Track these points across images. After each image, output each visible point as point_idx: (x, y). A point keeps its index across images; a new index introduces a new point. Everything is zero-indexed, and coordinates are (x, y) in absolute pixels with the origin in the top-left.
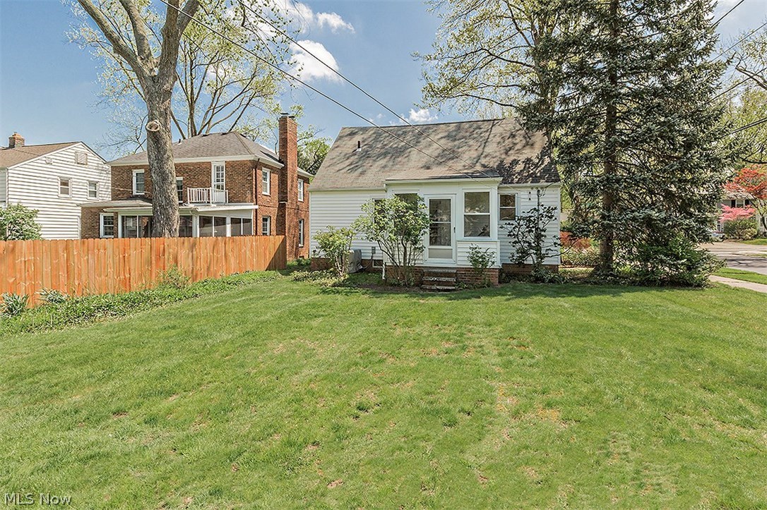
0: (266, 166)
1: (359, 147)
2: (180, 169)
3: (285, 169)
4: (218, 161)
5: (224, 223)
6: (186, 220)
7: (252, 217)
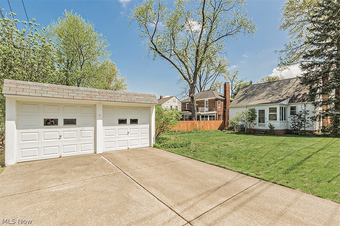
0: (219, 100)
1: (246, 93)
2: (197, 102)
3: (226, 100)
4: (206, 99)
5: (207, 117)
6: (198, 117)
7: (215, 115)
